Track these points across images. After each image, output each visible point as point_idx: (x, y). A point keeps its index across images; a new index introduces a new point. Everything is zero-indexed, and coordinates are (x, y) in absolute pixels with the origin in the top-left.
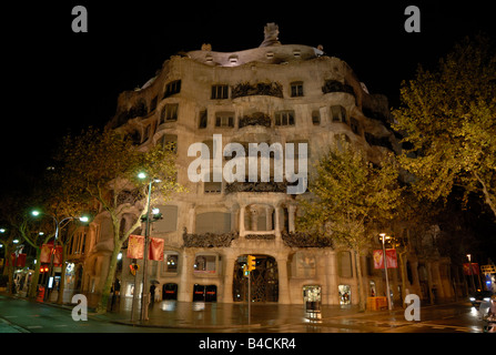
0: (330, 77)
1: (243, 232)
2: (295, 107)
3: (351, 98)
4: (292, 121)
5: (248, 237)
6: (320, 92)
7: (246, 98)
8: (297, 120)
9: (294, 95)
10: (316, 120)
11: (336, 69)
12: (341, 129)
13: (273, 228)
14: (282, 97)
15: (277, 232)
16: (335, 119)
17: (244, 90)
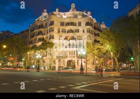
0: (87, 21)
1: (69, 56)
2: (79, 28)
3: (91, 27)
4: (78, 32)
5: (70, 57)
6: (85, 25)
7: (69, 26)
8: (80, 31)
9: (79, 25)
10: (84, 31)
11: (88, 19)
12: (89, 34)
13: (74, 55)
14: (76, 26)
15: (76, 56)
16: (88, 32)
17: (68, 24)
